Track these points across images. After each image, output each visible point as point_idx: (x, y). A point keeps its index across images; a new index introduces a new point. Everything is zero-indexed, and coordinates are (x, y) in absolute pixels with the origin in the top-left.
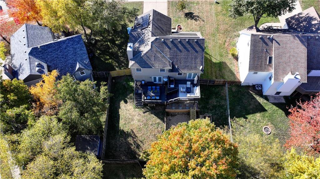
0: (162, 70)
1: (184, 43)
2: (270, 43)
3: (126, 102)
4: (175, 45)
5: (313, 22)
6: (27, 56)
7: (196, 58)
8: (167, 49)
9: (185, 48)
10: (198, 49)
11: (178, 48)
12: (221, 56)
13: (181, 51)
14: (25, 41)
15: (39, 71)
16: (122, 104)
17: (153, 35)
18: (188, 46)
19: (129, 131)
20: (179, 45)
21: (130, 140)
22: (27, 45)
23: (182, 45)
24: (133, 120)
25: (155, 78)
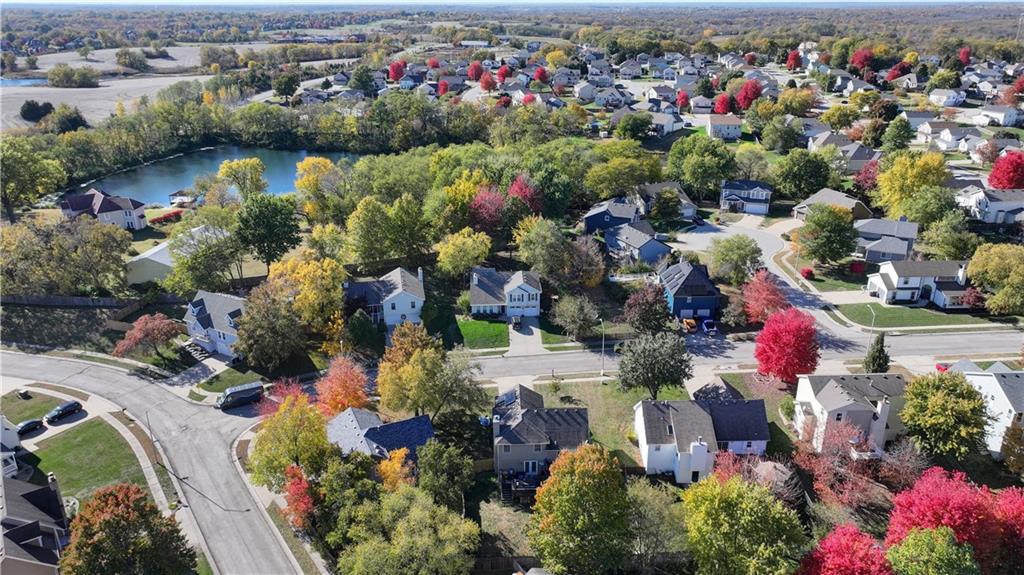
0: (538, 448)
1: (563, 414)
2: (665, 410)
3: (488, 501)
4: (552, 417)
5: (720, 392)
6: (362, 438)
7: (579, 431)
8: (542, 422)
9: (564, 419)
10: (580, 420)
11: (555, 420)
12: (616, 443)
13: (560, 425)
14: (355, 424)
15: (380, 453)
16: (483, 504)
17: (522, 408)
18: (568, 418)
19: (497, 533)
20: (557, 417)
21: (500, 545)
22: (358, 428)
23: (561, 416)
24: (500, 520)
25: (527, 464)
